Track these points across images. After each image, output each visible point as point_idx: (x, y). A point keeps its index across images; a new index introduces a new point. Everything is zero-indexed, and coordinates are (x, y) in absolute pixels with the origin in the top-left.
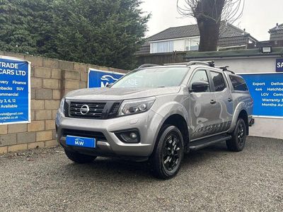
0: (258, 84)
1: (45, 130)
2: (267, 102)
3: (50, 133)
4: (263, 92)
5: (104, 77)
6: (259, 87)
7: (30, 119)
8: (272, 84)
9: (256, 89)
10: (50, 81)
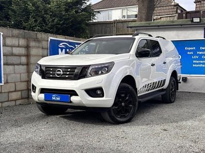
0: (190, 49)
1: (15, 91)
2: (197, 64)
3: (19, 93)
4: (193, 55)
5: (61, 44)
6: (191, 51)
7: (3, 82)
8: (202, 48)
9: (188, 53)
10: (18, 49)
